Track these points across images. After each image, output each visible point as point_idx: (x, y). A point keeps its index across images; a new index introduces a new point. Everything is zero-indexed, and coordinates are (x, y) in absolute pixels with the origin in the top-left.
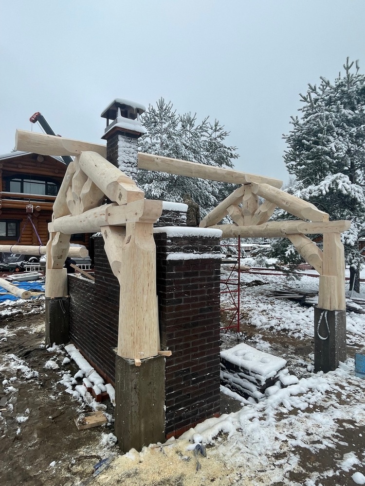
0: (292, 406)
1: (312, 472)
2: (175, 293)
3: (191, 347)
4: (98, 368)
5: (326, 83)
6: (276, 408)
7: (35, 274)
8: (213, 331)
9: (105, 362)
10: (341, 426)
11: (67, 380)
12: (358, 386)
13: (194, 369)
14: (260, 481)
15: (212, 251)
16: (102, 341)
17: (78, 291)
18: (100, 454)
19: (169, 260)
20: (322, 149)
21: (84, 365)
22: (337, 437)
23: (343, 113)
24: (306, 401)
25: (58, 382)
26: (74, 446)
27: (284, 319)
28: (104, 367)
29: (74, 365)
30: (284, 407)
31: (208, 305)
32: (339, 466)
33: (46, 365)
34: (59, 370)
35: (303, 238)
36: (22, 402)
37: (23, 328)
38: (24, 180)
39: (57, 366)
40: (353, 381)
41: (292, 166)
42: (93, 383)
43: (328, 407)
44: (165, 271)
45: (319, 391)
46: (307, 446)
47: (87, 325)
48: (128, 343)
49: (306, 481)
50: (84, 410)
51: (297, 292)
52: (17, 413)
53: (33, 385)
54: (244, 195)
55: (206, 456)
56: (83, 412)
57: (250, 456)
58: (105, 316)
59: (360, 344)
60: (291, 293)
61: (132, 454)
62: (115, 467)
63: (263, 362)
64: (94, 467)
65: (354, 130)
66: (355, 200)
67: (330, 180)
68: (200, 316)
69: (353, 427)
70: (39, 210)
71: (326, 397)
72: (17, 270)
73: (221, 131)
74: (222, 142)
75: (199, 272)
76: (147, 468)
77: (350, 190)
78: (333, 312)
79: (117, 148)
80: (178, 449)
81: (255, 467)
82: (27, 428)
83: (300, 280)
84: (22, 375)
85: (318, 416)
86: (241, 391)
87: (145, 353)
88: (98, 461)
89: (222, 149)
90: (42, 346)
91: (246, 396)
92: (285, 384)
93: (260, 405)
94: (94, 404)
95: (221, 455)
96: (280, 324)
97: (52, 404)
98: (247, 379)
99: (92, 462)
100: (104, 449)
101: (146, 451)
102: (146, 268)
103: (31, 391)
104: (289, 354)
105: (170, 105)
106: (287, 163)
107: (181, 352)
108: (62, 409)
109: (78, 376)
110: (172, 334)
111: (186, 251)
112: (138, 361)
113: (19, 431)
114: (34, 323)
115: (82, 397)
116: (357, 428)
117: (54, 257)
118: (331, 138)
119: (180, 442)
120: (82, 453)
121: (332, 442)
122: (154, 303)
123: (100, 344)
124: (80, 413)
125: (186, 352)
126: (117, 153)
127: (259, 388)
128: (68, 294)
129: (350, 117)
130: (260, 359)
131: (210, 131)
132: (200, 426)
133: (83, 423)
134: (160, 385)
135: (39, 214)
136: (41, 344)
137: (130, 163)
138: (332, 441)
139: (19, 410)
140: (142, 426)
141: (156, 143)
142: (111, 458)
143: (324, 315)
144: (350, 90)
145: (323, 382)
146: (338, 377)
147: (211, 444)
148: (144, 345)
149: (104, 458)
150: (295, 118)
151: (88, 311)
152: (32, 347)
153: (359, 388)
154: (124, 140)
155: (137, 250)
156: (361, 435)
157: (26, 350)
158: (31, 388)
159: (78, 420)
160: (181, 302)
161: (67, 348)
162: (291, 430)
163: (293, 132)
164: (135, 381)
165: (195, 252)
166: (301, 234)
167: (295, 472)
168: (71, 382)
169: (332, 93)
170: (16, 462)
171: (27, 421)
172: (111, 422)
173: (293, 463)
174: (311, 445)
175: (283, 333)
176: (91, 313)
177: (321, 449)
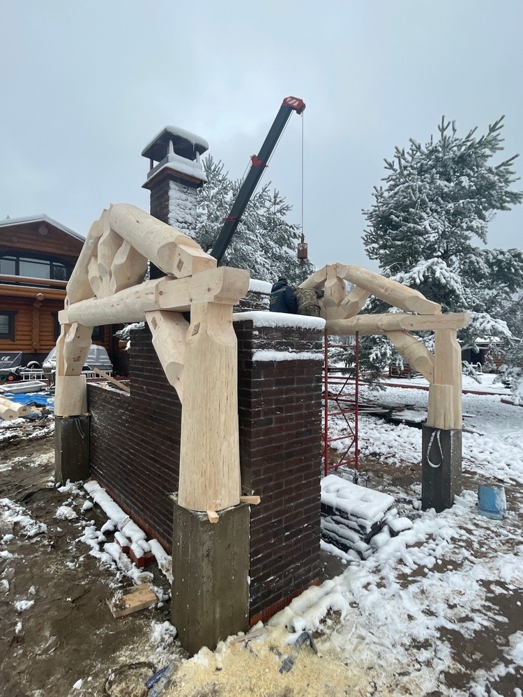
0: (415, 563)
1: (475, 671)
2: (264, 410)
3: (284, 488)
4: (135, 516)
5: (416, 147)
6: (393, 566)
7: (35, 384)
8: (312, 463)
9: (147, 508)
10: (490, 591)
11: (91, 536)
12: (488, 529)
13: (287, 519)
14: (406, 692)
15: (312, 348)
16: (142, 478)
17: (104, 406)
18: (153, 658)
19: (257, 362)
20: (414, 227)
21: (114, 512)
22: (489, 609)
23: (438, 184)
24: (430, 555)
25: (77, 540)
26: (110, 646)
27: (371, 440)
28: (146, 514)
29: (99, 511)
30: (405, 565)
31: (306, 426)
32: (509, 657)
33: (57, 513)
34: (77, 520)
35: (407, 336)
36: (23, 575)
37: (22, 459)
38: (20, 259)
39: (74, 515)
40: (479, 522)
41: (374, 250)
42: (129, 539)
43: (463, 562)
44: (250, 378)
45: (443, 539)
46: (456, 627)
47: (117, 455)
48: (196, 487)
49: (471, 687)
50: (120, 584)
51: (379, 406)
52: (15, 594)
53: (40, 547)
54: (326, 280)
55: (316, 653)
56: (120, 588)
57: (379, 648)
58: (147, 443)
59: (472, 470)
60: (373, 407)
61: (203, 657)
62: (180, 682)
63: (364, 500)
64: (146, 685)
65: (451, 206)
66: (453, 291)
67: (425, 265)
68: (295, 442)
69: (505, 592)
70: (41, 299)
71: (455, 547)
72: (11, 378)
73: (281, 204)
74: (283, 218)
75: (296, 378)
76: (231, 682)
77: (449, 279)
78: (449, 432)
79: (168, 199)
80: (273, 643)
81: (393, 667)
82: (32, 620)
83: (385, 391)
84: (22, 531)
85: (455, 578)
86: (337, 541)
87: (223, 502)
88: (150, 673)
89: (283, 227)
90: (50, 484)
91: (345, 548)
92: (396, 529)
93: (371, 563)
94: (135, 573)
95: (338, 649)
96: (367, 447)
97: (71, 576)
98: (345, 525)
99: (141, 674)
100: (158, 650)
101: (224, 650)
102: (224, 372)
103: (36, 557)
104: (386, 486)
105: (220, 166)
106: (367, 245)
107: (271, 497)
108: (87, 584)
109: (107, 529)
110: (259, 471)
111: (279, 347)
112: (213, 515)
113: (19, 626)
114: (37, 451)
115: (115, 561)
116: (511, 593)
117: (68, 360)
118: (424, 214)
119: (274, 632)
120: (123, 658)
121: (486, 618)
122: (235, 425)
123: (139, 482)
124: (116, 589)
125: (277, 496)
126: (167, 206)
127: (363, 537)
128: (89, 411)
129: (446, 190)
130: (360, 496)
131: (267, 204)
132: (298, 603)
133: (121, 606)
134: (242, 548)
135: (41, 304)
136: (48, 481)
137: (186, 223)
138: (486, 615)
139: (18, 589)
140: (218, 610)
141: (202, 214)
142: (171, 667)
143: (436, 435)
144: (446, 157)
145: (443, 524)
146: (459, 517)
147: (319, 631)
148: (221, 490)
149: (160, 667)
150: (379, 189)
151: (120, 435)
152: (35, 487)
153: (490, 532)
154: (177, 188)
155: (210, 344)
156: (519, 603)
157: (27, 492)
158: (37, 551)
159: (114, 601)
160: (271, 423)
161: (86, 486)
162: (426, 602)
163: (375, 207)
164: (208, 544)
165: (290, 350)
166: (403, 331)
167: (451, 671)
168: (97, 538)
169: (423, 159)
170: (16, 685)
171: (32, 607)
172: (162, 601)
173: (445, 658)
174: (460, 624)
175: (373, 458)
176: (124, 437)
177: (475, 631)
